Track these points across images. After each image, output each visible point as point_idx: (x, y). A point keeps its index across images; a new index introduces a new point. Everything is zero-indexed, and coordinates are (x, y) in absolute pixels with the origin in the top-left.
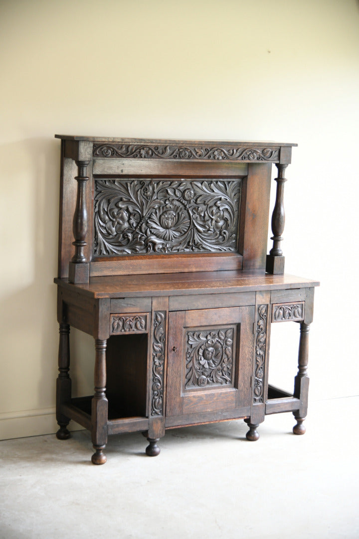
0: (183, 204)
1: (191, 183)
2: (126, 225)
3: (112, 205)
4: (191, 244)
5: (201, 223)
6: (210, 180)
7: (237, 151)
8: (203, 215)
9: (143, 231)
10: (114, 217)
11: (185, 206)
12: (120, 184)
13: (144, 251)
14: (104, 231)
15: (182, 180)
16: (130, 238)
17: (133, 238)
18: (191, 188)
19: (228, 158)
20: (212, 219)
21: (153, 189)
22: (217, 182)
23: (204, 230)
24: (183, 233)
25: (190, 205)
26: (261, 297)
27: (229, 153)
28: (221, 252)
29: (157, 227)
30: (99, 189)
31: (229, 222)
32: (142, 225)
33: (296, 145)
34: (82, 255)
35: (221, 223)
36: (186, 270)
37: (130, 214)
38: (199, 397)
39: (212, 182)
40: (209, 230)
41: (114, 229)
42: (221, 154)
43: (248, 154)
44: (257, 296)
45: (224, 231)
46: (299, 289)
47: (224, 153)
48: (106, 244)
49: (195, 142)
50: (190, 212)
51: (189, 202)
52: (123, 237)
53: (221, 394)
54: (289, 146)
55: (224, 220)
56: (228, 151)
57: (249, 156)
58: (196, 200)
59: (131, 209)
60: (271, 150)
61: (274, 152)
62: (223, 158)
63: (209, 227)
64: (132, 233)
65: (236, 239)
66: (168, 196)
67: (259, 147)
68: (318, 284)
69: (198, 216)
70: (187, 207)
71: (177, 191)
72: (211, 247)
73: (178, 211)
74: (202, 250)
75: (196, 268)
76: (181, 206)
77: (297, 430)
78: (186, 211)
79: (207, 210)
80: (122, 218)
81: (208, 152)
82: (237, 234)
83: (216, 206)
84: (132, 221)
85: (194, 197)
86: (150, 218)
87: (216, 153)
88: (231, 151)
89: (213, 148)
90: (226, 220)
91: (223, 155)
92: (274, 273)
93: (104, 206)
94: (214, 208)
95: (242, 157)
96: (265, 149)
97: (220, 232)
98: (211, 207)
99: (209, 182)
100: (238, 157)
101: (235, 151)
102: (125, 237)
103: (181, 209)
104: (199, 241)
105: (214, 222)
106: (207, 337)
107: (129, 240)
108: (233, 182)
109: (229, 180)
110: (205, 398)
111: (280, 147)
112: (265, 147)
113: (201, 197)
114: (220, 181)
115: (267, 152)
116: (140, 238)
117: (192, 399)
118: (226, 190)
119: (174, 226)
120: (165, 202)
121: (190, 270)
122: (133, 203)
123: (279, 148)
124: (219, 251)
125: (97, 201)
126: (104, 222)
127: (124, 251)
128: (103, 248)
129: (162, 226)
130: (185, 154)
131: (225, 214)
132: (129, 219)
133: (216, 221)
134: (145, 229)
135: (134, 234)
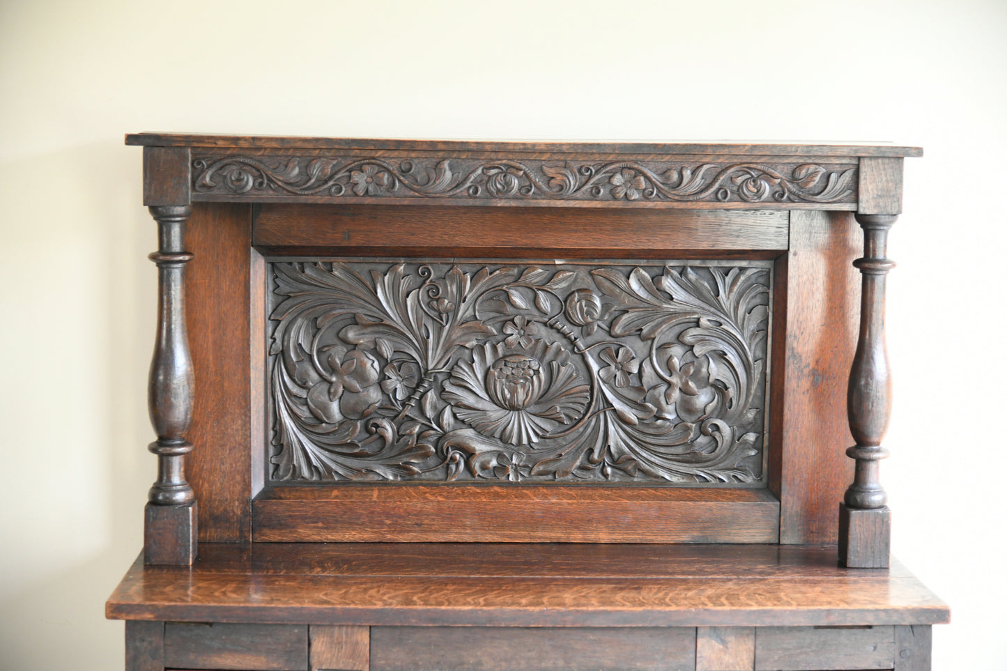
0: (565, 336)
1: (591, 274)
2: (374, 396)
3: (327, 335)
4: (596, 456)
5: (631, 395)
6: (657, 263)
7: (694, 173)
8: (635, 371)
9: (430, 413)
10: (332, 369)
11: (573, 343)
12: (350, 273)
13: (440, 474)
14: (304, 412)
15: (557, 262)
16: (389, 433)
17: (399, 435)
18: (593, 286)
19: (663, 196)
20: (670, 384)
21: (461, 289)
22: (683, 272)
23: (641, 415)
24: (567, 422)
25: (590, 340)
26: (717, 645)
27: (668, 178)
28: (706, 485)
29: (478, 404)
30: (285, 288)
31: (732, 392)
32: (423, 395)
33: (919, 152)
34: (177, 478)
35: (703, 398)
36: (577, 537)
37: (384, 363)
39: (665, 271)
40: (658, 417)
41: (335, 407)
42: (639, 183)
43: (739, 180)
44: (700, 642)
45: (715, 420)
46: (870, 627)
47: (647, 178)
48: (309, 447)
49: (534, 145)
50: (592, 362)
51: (586, 329)
52: (366, 428)
54: (895, 157)
55: (713, 385)
56: (664, 173)
57: (740, 187)
58: (611, 325)
59: (387, 351)
60: (822, 170)
61: (833, 176)
62: (646, 196)
63: (660, 409)
64: (393, 419)
65: (758, 445)
66: (509, 309)
67: (776, 160)
68: (942, 615)
69: (619, 374)
70: (580, 343)
71: (541, 294)
72: (670, 471)
73: (549, 356)
74: (638, 478)
75: (612, 530)
76: (559, 342)
78: (577, 358)
79: (650, 355)
80: (361, 375)
81: (590, 177)
82: (761, 435)
83: (683, 344)
84: (393, 383)
85: (602, 315)
86: (450, 375)
87: (618, 180)
88: (675, 176)
89: (606, 165)
90: (720, 388)
91: (643, 183)
92: (849, 565)
93: (300, 335)
94: (677, 352)
95: (716, 193)
96: (801, 166)
97: (701, 423)
98: (663, 347)
99: (657, 271)
100: (702, 191)
101: (687, 174)
102: (372, 430)
103: (558, 351)
104: (627, 450)
105: (676, 395)
107: (382, 438)
108: (742, 270)
109: (725, 264)
111: (859, 158)
112: (801, 161)
113: (626, 317)
114: (692, 267)
115: (811, 176)
116: (419, 435)
118: (718, 294)
119: (537, 403)
120: (501, 330)
121: (592, 537)
122: (392, 331)
123: (855, 162)
124: (696, 482)
125: (278, 322)
126: (303, 386)
127: (370, 471)
128: (299, 459)
129: (493, 400)
130: (508, 184)
131: (716, 370)
132: (383, 377)
133: (685, 391)
134: (434, 407)
135: (401, 421)
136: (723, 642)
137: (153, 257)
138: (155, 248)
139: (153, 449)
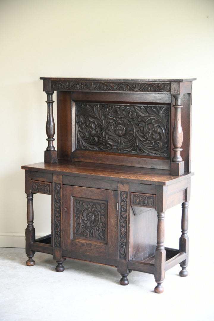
1: (134, 107)
2: (94, 132)
3: (86, 119)
4: (135, 148)
5: (142, 135)
6: (146, 105)
7: (138, 85)
8: (142, 129)
10: (87, 126)
11: (130, 122)
12: (90, 106)
13: (106, 149)
15: (127, 105)
17: (99, 140)
18: (134, 110)
19: (132, 90)
20: (149, 133)
21: (109, 110)
22: (151, 107)
23: (144, 139)
24: (129, 140)
25: (134, 122)
27: (133, 86)
28: (157, 156)
29: (113, 135)
30: (79, 109)
31: (162, 135)
32: (103, 132)
34: (52, 146)
35: (156, 136)
37: (96, 125)
38: (82, 243)
39: (148, 107)
40: (147, 140)
41: (87, 134)
43: (147, 87)
44: (119, 184)
45: (159, 141)
46: (151, 185)
47: (129, 86)
48: (83, 142)
50: (134, 127)
51: (133, 119)
53: (96, 245)
54: (178, 82)
57: (147, 89)
58: (138, 119)
59: (96, 123)
60: (163, 84)
61: (166, 86)
62: (129, 90)
63: (147, 138)
64: (97, 137)
65: (167, 147)
66: (118, 115)
67: (154, 82)
69: (139, 130)
70: (132, 123)
71: (124, 112)
73: (126, 125)
74: (143, 153)
76: (128, 122)
77: (156, 290)
78: (131, 126)
79: (145, 126)
80: (91, 127)
82: (168, 145)
83: (152, 123)
84: (97, 129)
85: (136, 117)
86: (107, 129)
88: (135, 86)
89: (122, 83)
90: (159, 134)
92: (171, 174)
93: (82, 119)
94: (150, 125)
95: (143, 89)
97: (155, 141)
98: (148, 124)
99: (146, 107)
100: (140, 89)
102: (93, 139)
103: (128, 124)
104: (141, 147)
106: (88, 206)
107: (96, 141)
108: (164, 107)
109: (160, 106)
110: (85, 245)
111: (171, 82)
113: (140, 117)
114: (153, 107)
115: (161, 86)
116: (102, 141)
117: (77, 243)
118: (158, 113)
119: (124, 135)
120: (117, 119)
122: (97, 118)
124: (155, 155)
125: (78, 116)
126: (82, 129)
127: (94, 148)
128: (81, 145)
129: (116, 134)
130: (104, 87)
131: (159, 130)
132: (95, 128)
133: (152, 134)
134: (105, 135)
135: (99, 138)
136: (123, 185)
137: (46, 102)
138: (47, 100)
139: (47, 140)
